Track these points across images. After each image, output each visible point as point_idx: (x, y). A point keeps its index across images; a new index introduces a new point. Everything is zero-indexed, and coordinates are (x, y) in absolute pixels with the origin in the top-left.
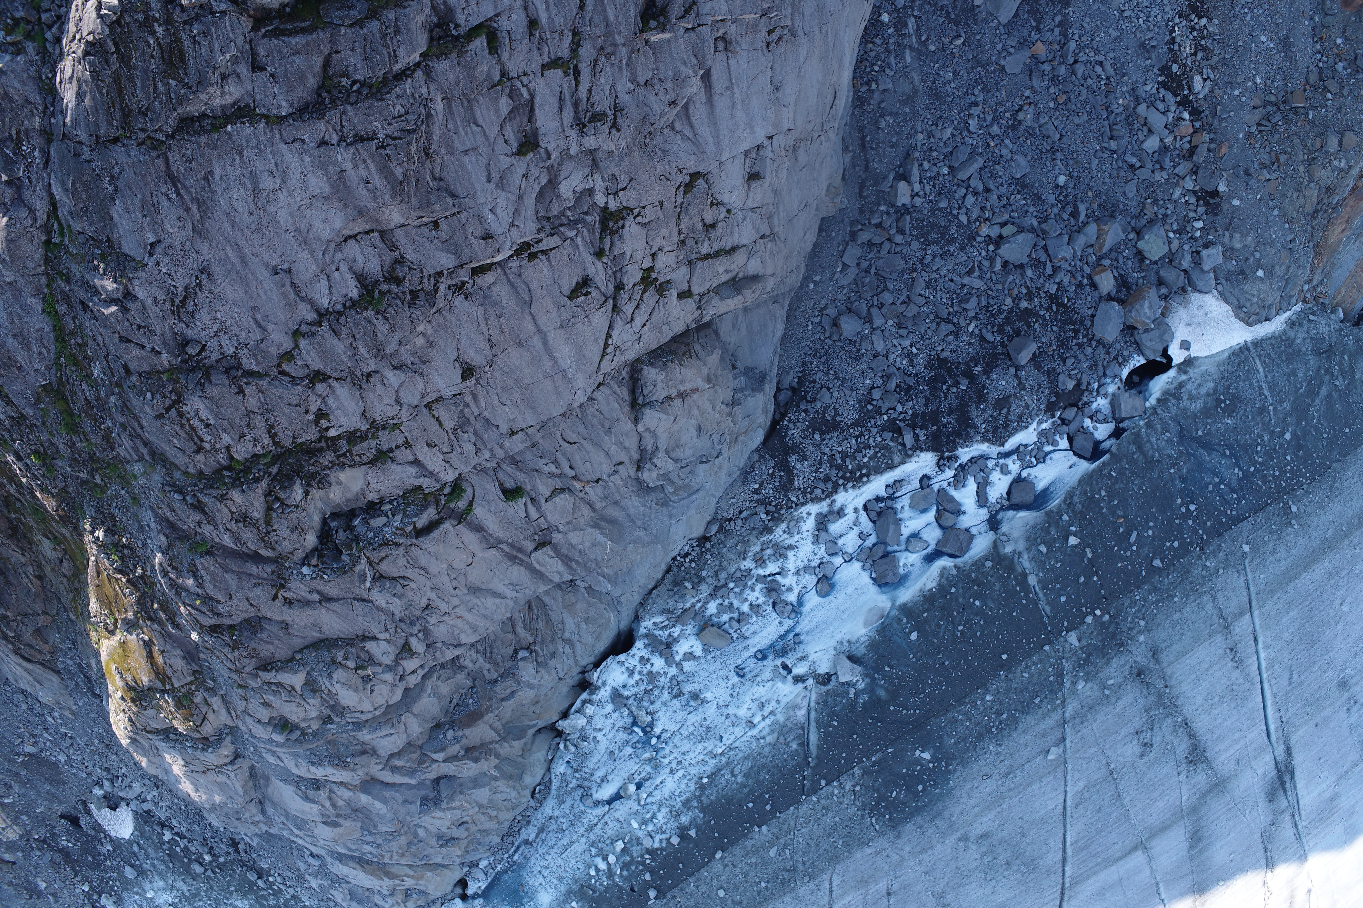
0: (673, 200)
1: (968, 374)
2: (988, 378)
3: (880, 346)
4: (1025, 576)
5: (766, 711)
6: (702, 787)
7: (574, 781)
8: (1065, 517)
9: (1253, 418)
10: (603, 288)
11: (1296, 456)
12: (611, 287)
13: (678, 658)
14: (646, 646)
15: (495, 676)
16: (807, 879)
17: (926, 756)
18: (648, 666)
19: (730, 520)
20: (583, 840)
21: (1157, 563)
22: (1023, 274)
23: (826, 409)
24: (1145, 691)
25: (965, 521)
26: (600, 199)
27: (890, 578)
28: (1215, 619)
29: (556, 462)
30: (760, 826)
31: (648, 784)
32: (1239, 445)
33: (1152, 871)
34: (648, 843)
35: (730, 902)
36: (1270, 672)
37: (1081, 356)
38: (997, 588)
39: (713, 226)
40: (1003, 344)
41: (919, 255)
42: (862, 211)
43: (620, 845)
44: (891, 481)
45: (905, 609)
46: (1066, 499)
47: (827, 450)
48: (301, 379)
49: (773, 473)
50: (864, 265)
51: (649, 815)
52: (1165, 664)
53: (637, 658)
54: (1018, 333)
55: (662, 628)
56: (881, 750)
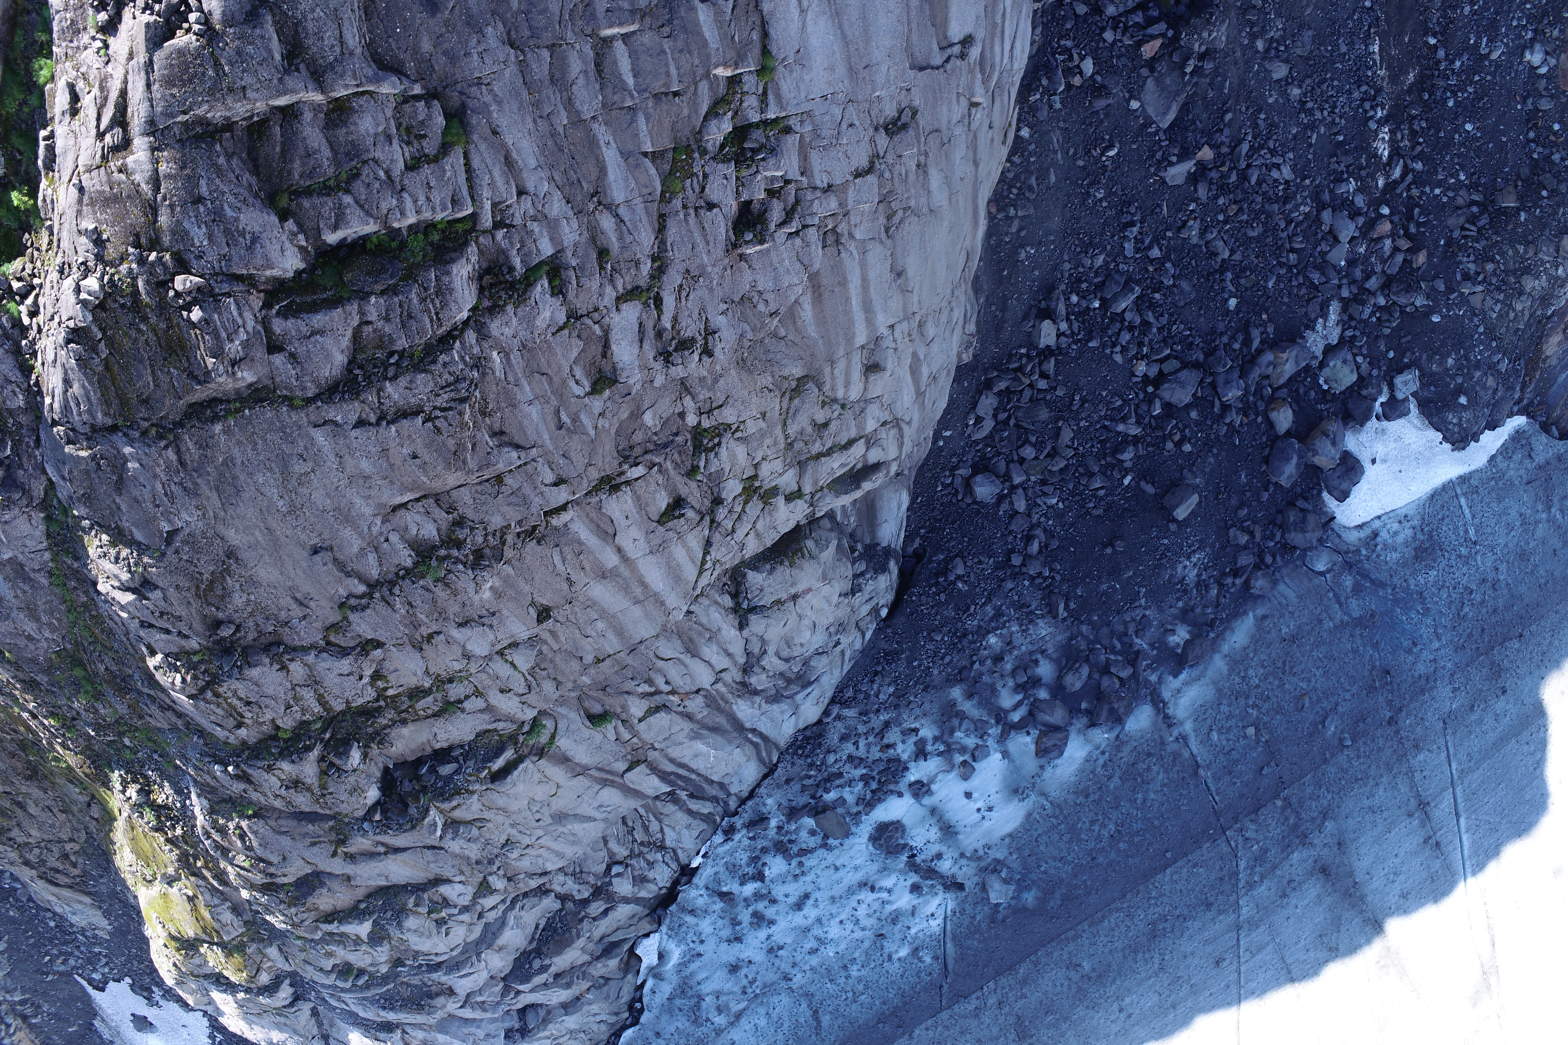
0: (778, 407)
3: (1021, 506)
10: (697, 506)
12: (707, 503)
15: (586, 895)
22: (1187, 416)
24: (1330, 888)
26: (691, 420)
29: (649, 681)
37: (1255, 504)
39: (826, 425)
41: (1066, 401)
48: (354, 648)
50: (1002, 416)
52: (1353, 858)
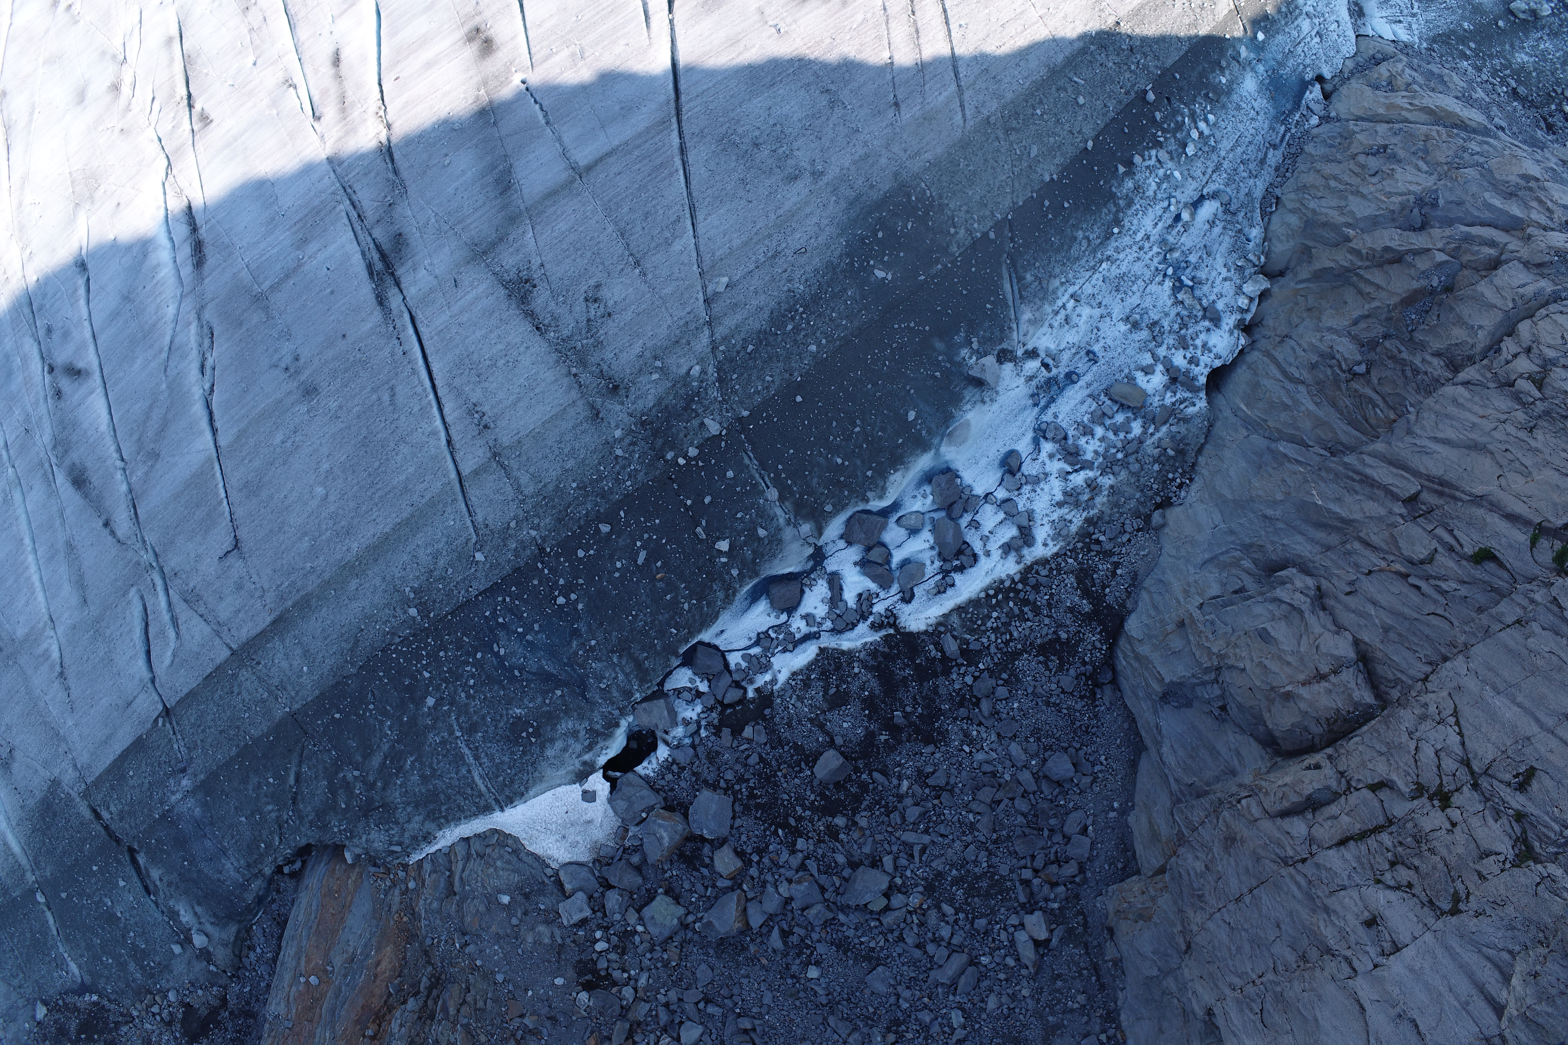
0: (1468, 884)
1: (894, 729)
2: (866, 728)
3: (1015, 749)
4: (782, 499)
5: (1062, 314)
6: (1118, 222)
7: (1240, 219)
8: (735, 572)
9: (483, 718)
10: (1496, 783)
11: (413, 677)
12: (1487, 787)
13: (1160, 368)
14: (1194, 379)
15: (1387, 344)
16: (992, 120)
17: (880, 274)
18: (1189, 355)
19: (1139, 530)
20: (1223, 153)
21: (605, 528)
22: (849, 855)
23: (1060, 668)
24: (605, 368)
25: (854, 553)
26: (1554, 870)
27: (943, 479)
28: (514, 465)
29: (1443, 593)
30: (1052, 180)
31: (1169, 222)
32: (500, 683)
33: (559, 140)
34: (1163, 155)
35: (1070, 90)
36: (424, 402)
37: (738, 767)
38: (815, 480)
39: (1393, 864)
40: (857, 770)
41: (994, 860)
42: (1077, 897)
43: (1190, 150)
44: (950, 592)
45: (922, 445)
46: (734, 594)
47: (1047, 621)
49: (1104, 587)
50: (1058, 838)
51: (1165, 186)
52: (580, 403)
53: (1202, 364)
54: (838, 786)
55: (1185, 400)
56: (933, 277)
